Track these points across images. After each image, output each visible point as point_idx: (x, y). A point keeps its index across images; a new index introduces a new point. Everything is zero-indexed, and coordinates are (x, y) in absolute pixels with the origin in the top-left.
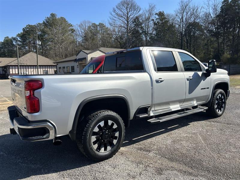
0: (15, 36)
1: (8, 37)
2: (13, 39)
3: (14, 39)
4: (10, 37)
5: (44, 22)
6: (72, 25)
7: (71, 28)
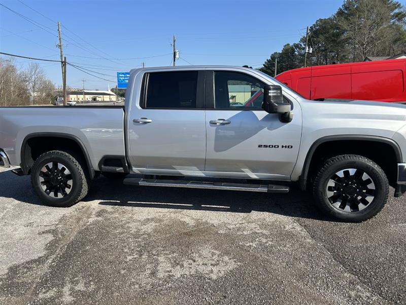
0: (297, 42)
1: (288, 44)
2: (295, 46)
3: (297, 46)
4: (291, 44)
5: (341, 10)
6: (400, 4)
7: (397, 11)
